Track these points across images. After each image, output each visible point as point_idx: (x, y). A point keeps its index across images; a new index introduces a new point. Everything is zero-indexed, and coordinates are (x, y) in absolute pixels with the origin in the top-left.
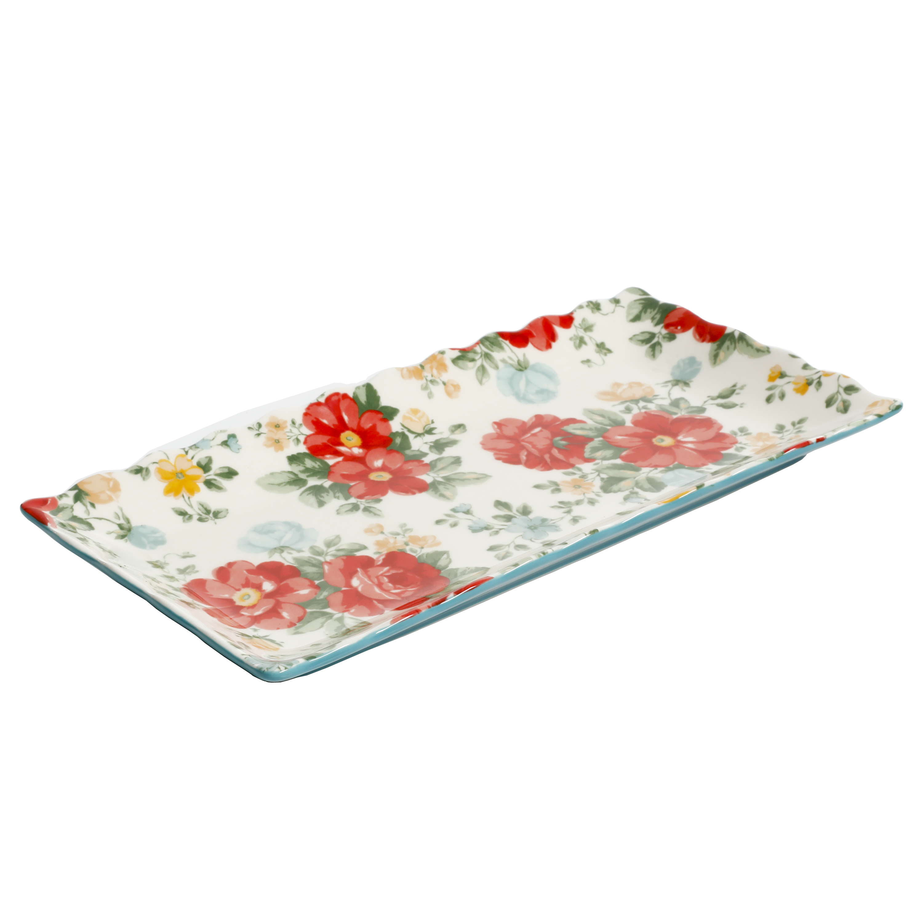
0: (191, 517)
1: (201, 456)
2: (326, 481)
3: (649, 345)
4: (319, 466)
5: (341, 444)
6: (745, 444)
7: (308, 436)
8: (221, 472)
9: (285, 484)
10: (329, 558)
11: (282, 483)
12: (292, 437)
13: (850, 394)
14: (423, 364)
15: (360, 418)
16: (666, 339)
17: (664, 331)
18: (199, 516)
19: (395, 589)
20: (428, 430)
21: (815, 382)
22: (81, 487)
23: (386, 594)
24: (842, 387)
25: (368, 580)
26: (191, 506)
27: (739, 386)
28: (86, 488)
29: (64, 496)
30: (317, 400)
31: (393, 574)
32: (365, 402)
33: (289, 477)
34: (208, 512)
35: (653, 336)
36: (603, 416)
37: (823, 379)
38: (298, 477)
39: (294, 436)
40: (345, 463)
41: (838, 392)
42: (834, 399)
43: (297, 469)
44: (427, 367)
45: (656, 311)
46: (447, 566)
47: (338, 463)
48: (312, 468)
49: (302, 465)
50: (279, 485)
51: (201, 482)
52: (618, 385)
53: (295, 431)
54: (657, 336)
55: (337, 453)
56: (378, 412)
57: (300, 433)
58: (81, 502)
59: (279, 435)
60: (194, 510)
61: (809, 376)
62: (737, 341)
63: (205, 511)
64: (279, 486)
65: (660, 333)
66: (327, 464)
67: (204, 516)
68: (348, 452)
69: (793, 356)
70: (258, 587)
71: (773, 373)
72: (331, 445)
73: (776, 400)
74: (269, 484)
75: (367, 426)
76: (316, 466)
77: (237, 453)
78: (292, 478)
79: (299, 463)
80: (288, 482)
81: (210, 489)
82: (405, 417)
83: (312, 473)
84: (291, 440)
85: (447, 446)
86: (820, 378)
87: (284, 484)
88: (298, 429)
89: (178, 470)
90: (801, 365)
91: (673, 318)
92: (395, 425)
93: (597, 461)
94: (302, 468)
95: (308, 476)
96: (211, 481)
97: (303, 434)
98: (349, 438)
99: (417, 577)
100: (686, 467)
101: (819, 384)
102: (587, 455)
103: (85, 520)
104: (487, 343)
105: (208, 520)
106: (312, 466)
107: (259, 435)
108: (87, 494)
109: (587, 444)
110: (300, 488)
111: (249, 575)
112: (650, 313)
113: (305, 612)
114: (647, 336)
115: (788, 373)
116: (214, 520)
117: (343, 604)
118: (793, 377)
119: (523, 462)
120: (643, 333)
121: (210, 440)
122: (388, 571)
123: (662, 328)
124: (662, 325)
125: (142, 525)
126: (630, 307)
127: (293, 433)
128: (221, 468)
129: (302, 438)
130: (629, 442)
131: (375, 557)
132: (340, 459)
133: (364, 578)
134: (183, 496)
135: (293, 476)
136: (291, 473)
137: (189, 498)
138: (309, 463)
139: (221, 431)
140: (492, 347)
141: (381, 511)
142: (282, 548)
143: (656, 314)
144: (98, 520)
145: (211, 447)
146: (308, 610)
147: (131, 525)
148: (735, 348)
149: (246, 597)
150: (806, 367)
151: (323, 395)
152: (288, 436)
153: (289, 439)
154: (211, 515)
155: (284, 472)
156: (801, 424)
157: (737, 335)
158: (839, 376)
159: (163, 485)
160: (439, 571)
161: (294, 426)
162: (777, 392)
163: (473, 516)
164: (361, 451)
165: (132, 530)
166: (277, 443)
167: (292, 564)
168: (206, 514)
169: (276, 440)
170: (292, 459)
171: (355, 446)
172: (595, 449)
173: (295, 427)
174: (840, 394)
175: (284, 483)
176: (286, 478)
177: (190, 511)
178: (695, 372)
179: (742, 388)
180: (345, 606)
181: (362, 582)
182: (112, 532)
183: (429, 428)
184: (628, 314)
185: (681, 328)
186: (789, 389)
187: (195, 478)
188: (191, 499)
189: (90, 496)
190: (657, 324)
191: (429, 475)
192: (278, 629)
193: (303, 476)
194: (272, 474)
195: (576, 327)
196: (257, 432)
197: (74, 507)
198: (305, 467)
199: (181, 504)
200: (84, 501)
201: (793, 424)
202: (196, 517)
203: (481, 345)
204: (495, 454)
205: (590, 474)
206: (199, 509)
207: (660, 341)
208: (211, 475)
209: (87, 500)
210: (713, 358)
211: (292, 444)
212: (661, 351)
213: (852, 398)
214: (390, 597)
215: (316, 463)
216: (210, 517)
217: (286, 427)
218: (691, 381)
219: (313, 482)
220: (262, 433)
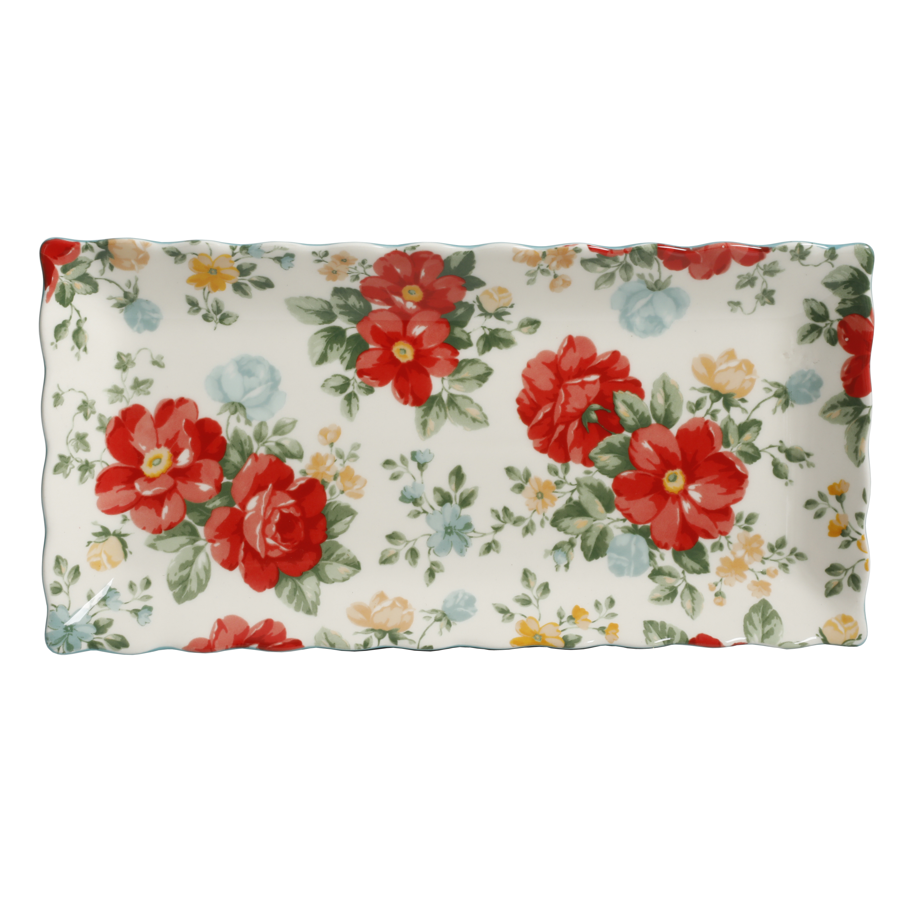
0: (199, 309)
1: (246, 260)
2: (354, 327)
3: (812, 322)
4: (360, 306)
5: (400, 295)
6: (729, 542)
7: (370, 277)
8: (258, 280)
9: (313, 312)
10: (261, 451)
11: (310, 310)
12: (353, 273)
13: (849, 585)
14: (547, 253)
15: (437, 279)
16: (828, 335)
17: (835, 326)
18: (207, 312)
19: (274, 538)
20: (500, 312)
21: (848, 538)
22: (109, 248)
23: (260, 540)
24: (853, 570)
25: (264, 508)
26: (206, 300)
27: (810, 460)
28: (115, 251)
29: (90, 249)
30: (405, 250)
31: (290, 515)
32: (455, 267)
33: (322, 307)
34: (218, 310)
35: (825, 317)
36: (667, 398)
37: (854, 544)
38: (331, 310)
39: (355, 273)
40: (389, 313)
41: (847, 570)
42: (838, 571)
43: (336, 301)
44: (549, 258)
45: (853, 297)
46: (336, 536)
47: (381, 310)
48: (352, 306)
49: (344, 299)
50: (307, 310)
51: (230, 283)
52: (730, 355)
53: (360, 269)
54: (828, 322)
55: (388, 301)
56: (463, 280)
57: (363, 272)
58: (102, 260)
59: (342, 268)
60: (207, 304)
61: (852, 527)
62: (857, 419)
63: (215, 309)
64: (305, 312)
65: (832, 322)
66: (370, 307)
67: (212, 314)
68: (400, 303)
69: (864, 496)
70: (176, 453)
71: (839, 485)
72: (388, 292)
73: (812, 512)
74: (298, 306)
75: (440, 286)
76: (358, 306)
77: (285, 270)
78: (324, 309)
79: (342, 297)
80: (318, 311)
81: (235, 292)
82: (487, 292)
83: (347, 311)
84: (350, 275)
85: (498, 346)
86: (854, 539)
87: (311, 312)
88: (365, 269)
89: (215, 266)
90: (858, 511)
91: (854, 322)
92: (470, 297)
93: (593, 469)
94: (341, 302)
95: (341, 313)
96: (242, 285)
97: (366, 274)
98: (411, 292)
99: (302, 532)
100: (650, 537)
101: (847, 544)
102: (593, 453)
103: (94, 280)
104: (636, 256)
105: (212, 321)
106: (353, 304)
107: (319, 261)
108: (111, 256)
109: (610, 434)
110: (324, 323)
111: (184, 429)
112: (848, 294)
113: (182, 518)
114: (821, 312)
115: (845, 503)
116: (217, 323)
117: (218, 530)
118: (844, 511)
119: (534, 422)
120: (822, 304)
121: (265, 252)
122: (288, 507)
123: (838, 320)
124: (841, 317)
125: (147, 300)
126: (839, 270)
127: (356, 270)
128: (260, 277)
129: (362, 277)
130: (648, 460)
131: (297, 475)
132: (387, 307)
133: (263, 503)
134: (204, 289)
135: (326, 307)
136: (326, 303)
137: (209, 292)
138: (352, 300)
139: (282, 248)
140: (639, 261)
141: (358, 409)
142: (238, 407)
143: (851, 300)
144: (107, 283)
145: (262, 258)
146: (187, 518)
147: (137, 297)
148: (848, 423)
149: (156, 462)
150: (860, 516)
151: (413, 248)
152: (349, 271)
153: (348, 273)
154: (219, 316)
155: (321, 300)
156: (797, 558)
157: (865, 412)
158: (864, 560)
159: (191, 273)
160: (326, 537)
161: (363, 265)
162: (822, 505)
163: (422, 475)
164: (414, 307)
165: (135, 302)
166: (333, 274)
167: (228, 438)
168: (215, 313)
169: (334, 271)
170: (338, 291)
171: (411, 301)
172: (610, 449)
173: (363, 267)
174: (846, 574)
175: (313, 310)
176: (317, 307)
177: (202, 304)
178: (807, 400)
179: (810, 465)
180: (217, 533)
181: (257, 508)
182: (114, 298)
183: (503, 311)
184: (831, 275)
185: (847, 342)
186: (830, 516)
187: (227, 278)
188: (210, 294)
189: (114, 259)
190: (839, 311)
191: (442, 382)
192: (144, 528)
193: (336, 311)
194: (307, 298)
195: (758, 266)
196: (320, 259)
197: (92, 264)
198: (345, 302)
199: (197, 294)
200: (105, 261)
201: (793, 551)
202: (203, 312)
203: (628, 255)
204: (524, 391)
205: (568, 484)
206: (212, 305)
207: (824, 330)
208: (245, 280)
209: (108, 262)
210: (829, 406)
211: (349, 278)
212: (812, 341)
213: (847, 589)
214: (260, 546)
215: (359, 303)
216: (216, 317)
217: (354, 264)
218: (793, 406)
219: (341, 322)
220: (324, 261)
